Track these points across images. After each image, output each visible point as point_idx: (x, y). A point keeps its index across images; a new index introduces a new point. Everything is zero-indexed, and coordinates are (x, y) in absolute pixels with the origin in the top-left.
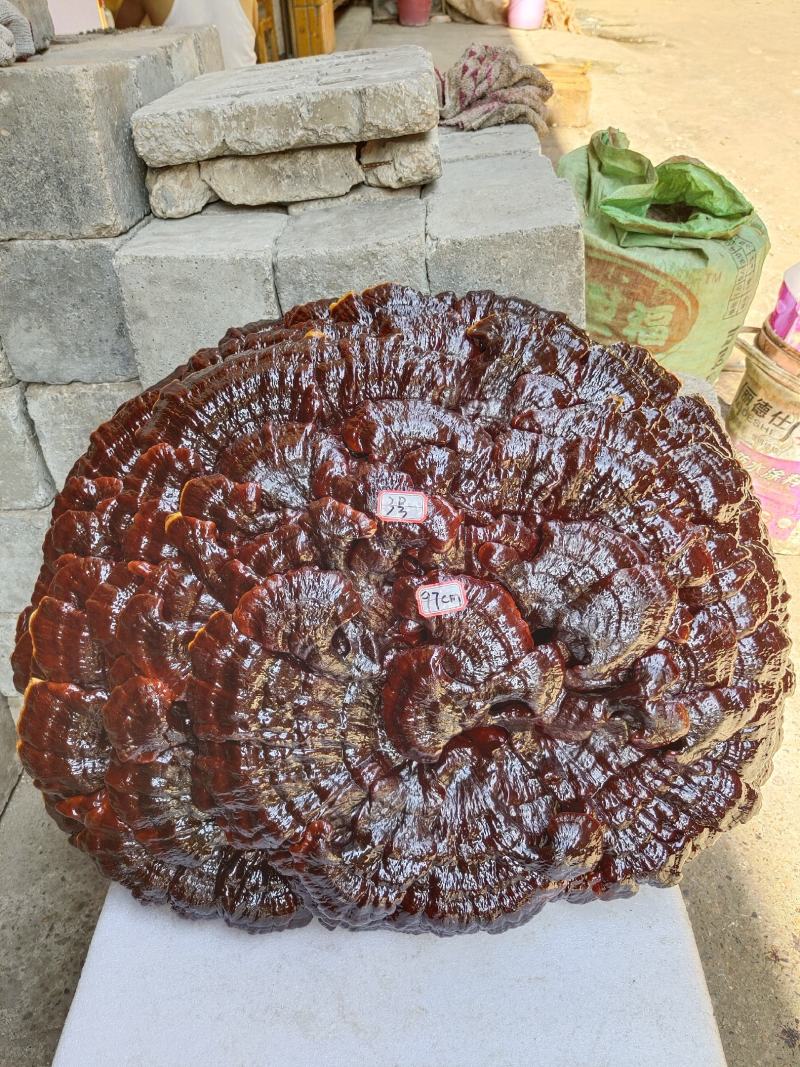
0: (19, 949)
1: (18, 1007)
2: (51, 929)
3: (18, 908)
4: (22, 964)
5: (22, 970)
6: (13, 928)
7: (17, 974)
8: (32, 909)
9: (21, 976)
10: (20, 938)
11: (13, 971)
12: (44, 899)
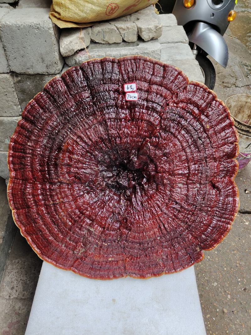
0: (26, 274)
1: (29, 291)
2: (35, 268)
3: (24, 263)
4: (28, 279)
5: (28, 280)
6: (24, 268)
7: (27, 282)
8: (28, 263)
9: (28, 282)
10: (26, 271)
11: (26, 281)
12: (31, 260)
